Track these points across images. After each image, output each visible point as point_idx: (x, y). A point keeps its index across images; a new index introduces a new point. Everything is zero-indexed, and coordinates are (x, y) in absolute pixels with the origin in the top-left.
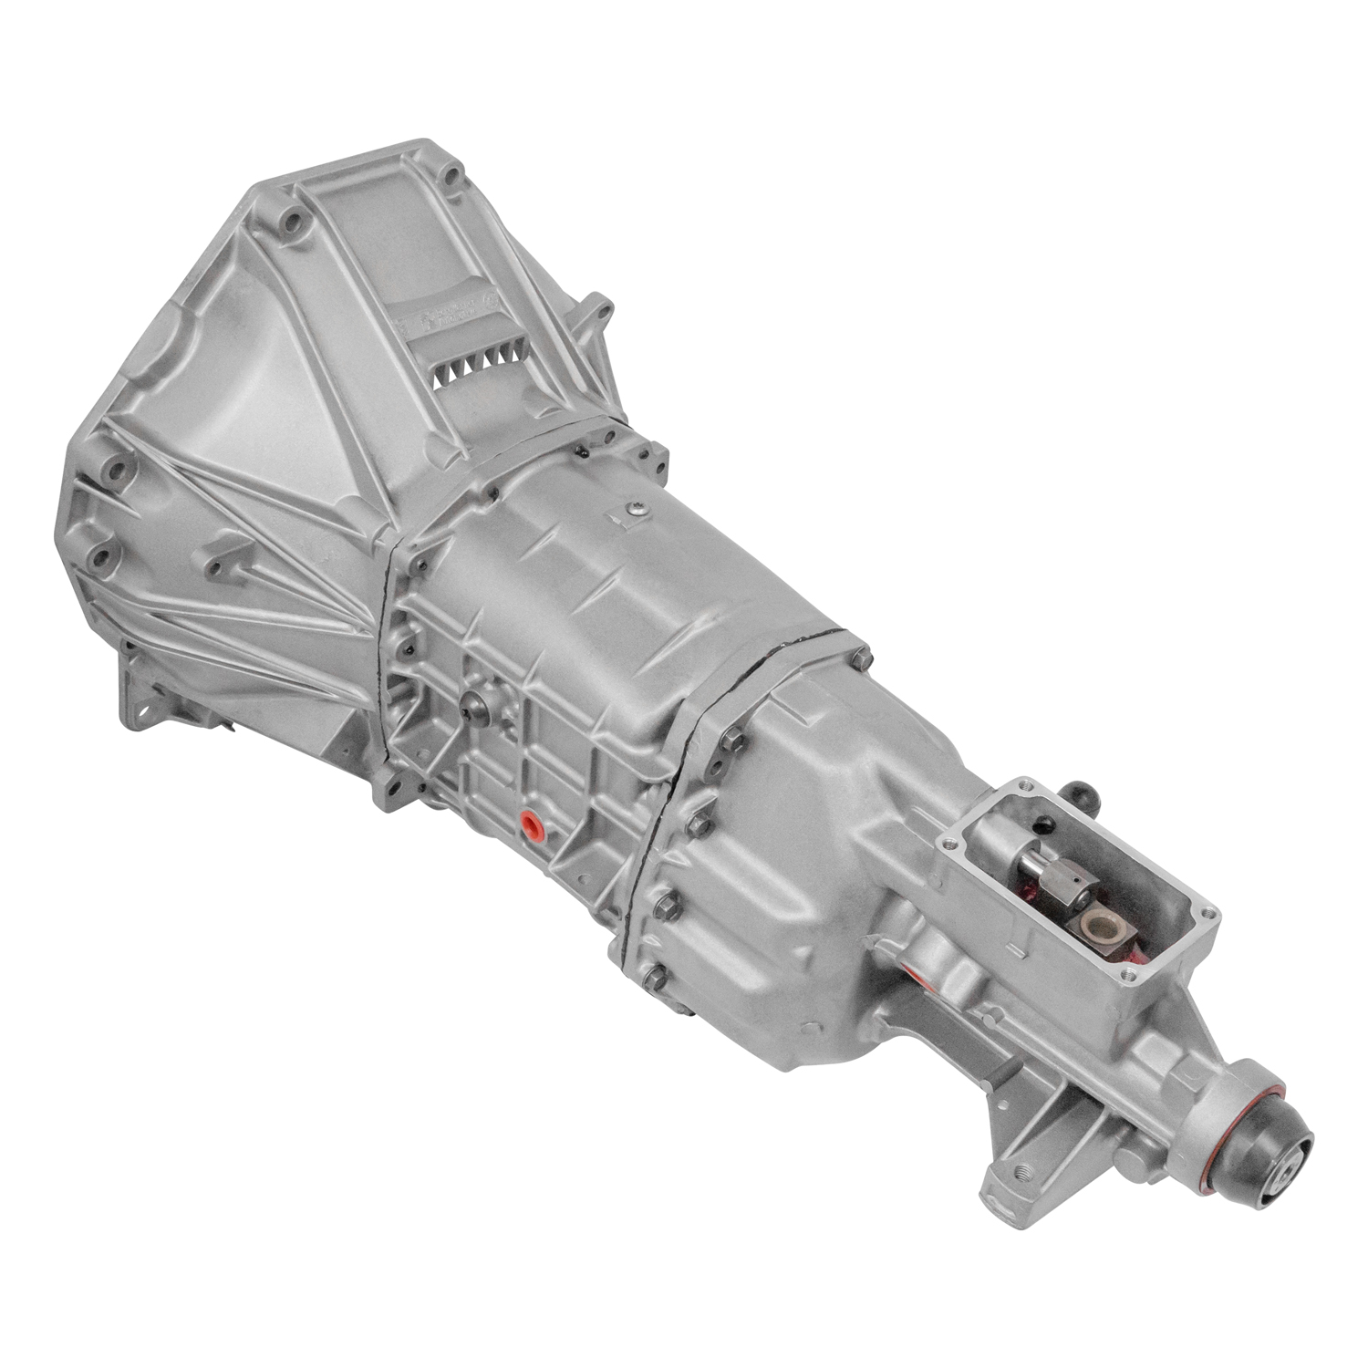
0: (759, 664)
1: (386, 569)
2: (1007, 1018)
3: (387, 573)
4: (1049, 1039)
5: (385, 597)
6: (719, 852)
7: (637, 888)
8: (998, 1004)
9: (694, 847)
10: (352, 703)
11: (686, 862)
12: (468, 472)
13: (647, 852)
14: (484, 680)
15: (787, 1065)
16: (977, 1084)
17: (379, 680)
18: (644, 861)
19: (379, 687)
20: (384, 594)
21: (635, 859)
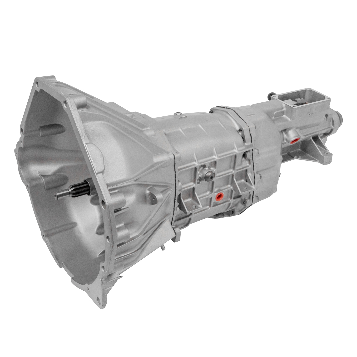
0: (237, 114)
3: (175, 166)
6: (262, 154)
7: (255, 177)
9: (257, 158)
11: (258, 162)
13: (253, 167)
17: (175, 201)
18: (254, 170)
19: (174, 204)
20: (175, 172)
21: (251, 172)
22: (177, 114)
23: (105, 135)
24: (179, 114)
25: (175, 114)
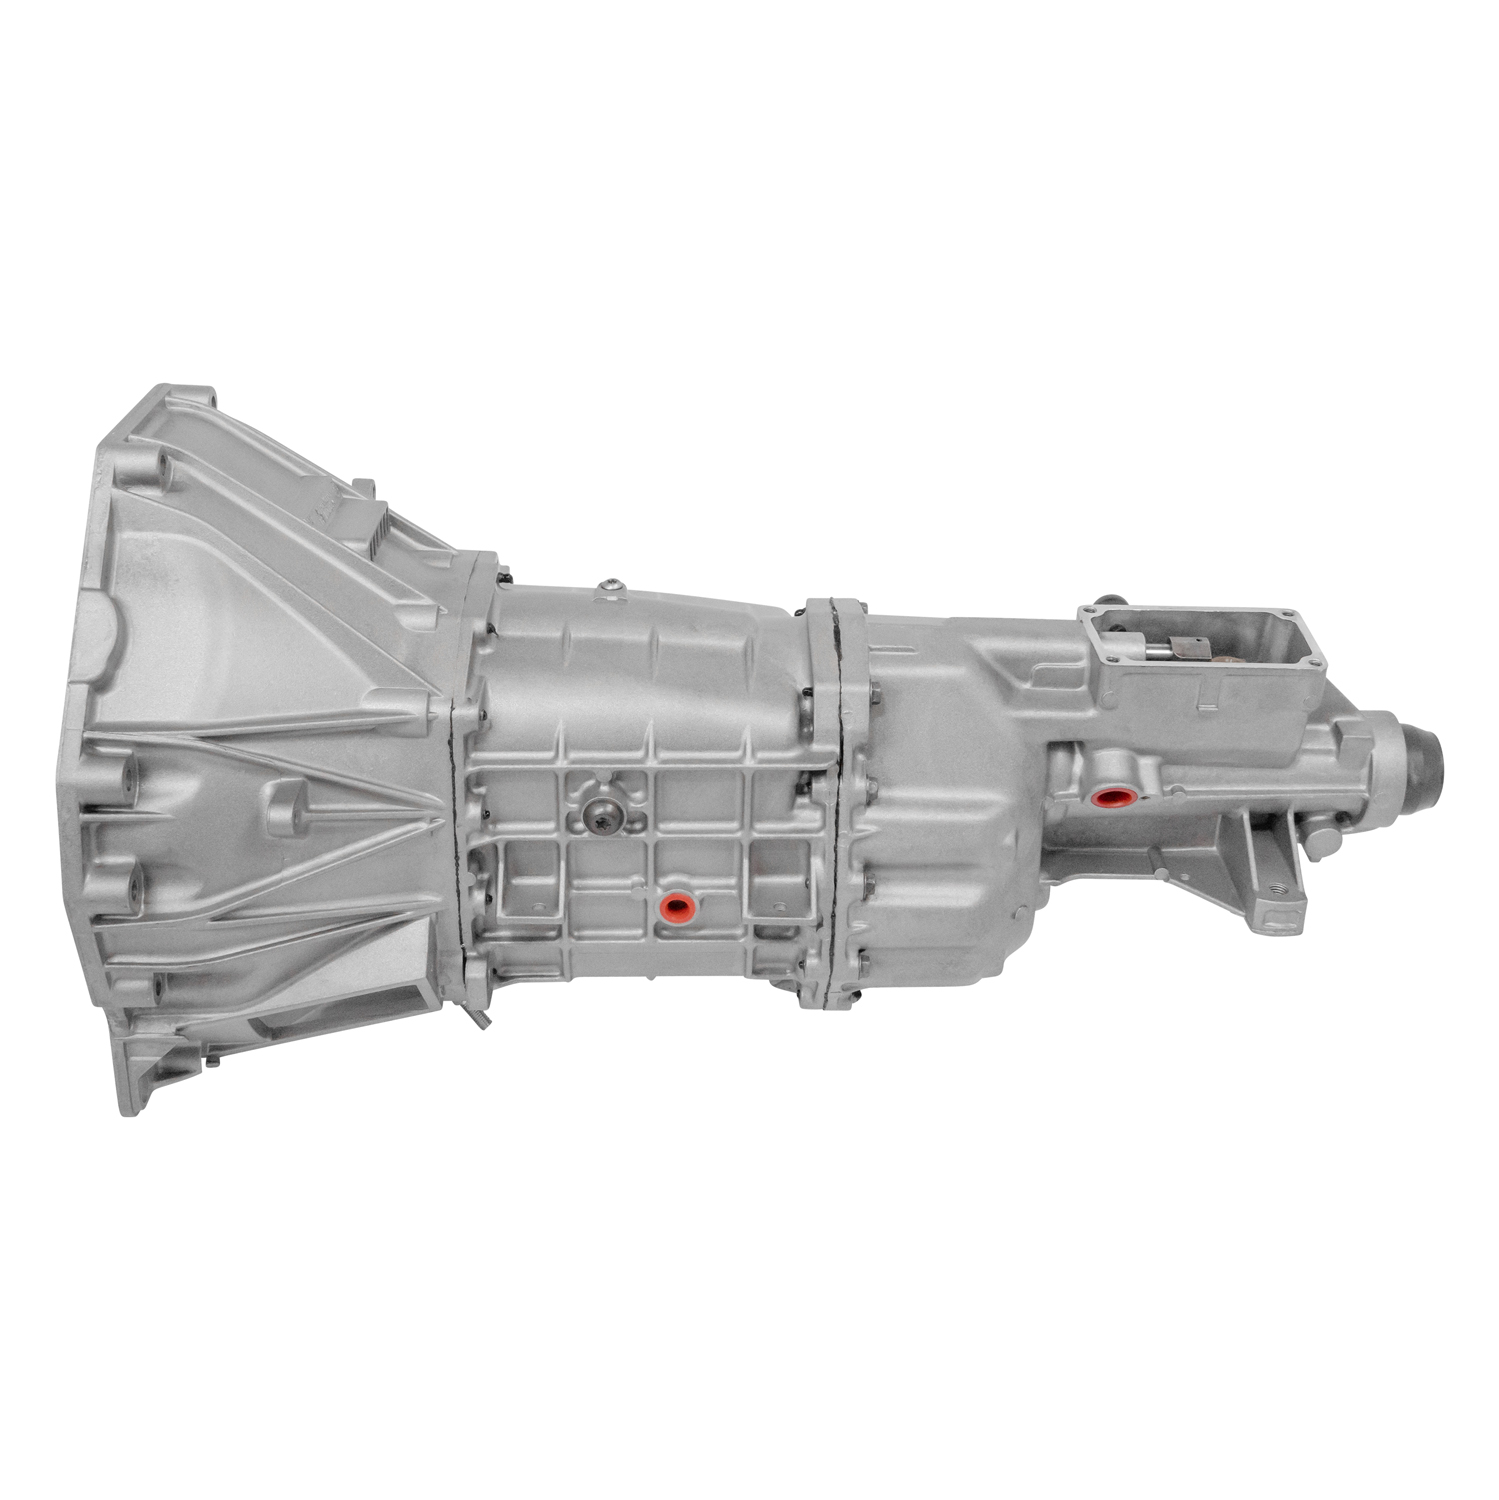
0: (837, 633)
1: (448, 738)
2: (1187, 788)
3: (450, 743)
4: (1228, 782)
5: (453, 768)
6: (891, 803)
7: (838, 881)
8: (1173, 783)
9: (872, 813)
10: (424, 912)
11: (873, 829)
12: (459, 620)
13: (836, 840)
14: (598, 784)
15: (997, 970)
16: (1152, 879)
17: (457, 865)
18: (836, 851)
19: (457, 874)
20: (451, 766)
21: (824, 857)
22: (610, 587)
23: (177, 580)
24: (616, 586)
25: (602, 586)
